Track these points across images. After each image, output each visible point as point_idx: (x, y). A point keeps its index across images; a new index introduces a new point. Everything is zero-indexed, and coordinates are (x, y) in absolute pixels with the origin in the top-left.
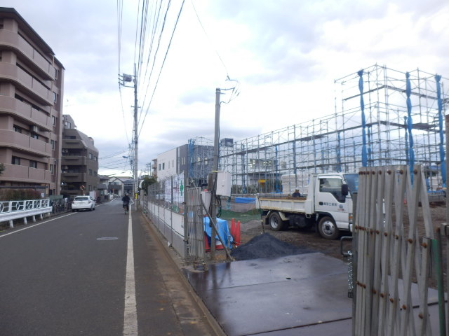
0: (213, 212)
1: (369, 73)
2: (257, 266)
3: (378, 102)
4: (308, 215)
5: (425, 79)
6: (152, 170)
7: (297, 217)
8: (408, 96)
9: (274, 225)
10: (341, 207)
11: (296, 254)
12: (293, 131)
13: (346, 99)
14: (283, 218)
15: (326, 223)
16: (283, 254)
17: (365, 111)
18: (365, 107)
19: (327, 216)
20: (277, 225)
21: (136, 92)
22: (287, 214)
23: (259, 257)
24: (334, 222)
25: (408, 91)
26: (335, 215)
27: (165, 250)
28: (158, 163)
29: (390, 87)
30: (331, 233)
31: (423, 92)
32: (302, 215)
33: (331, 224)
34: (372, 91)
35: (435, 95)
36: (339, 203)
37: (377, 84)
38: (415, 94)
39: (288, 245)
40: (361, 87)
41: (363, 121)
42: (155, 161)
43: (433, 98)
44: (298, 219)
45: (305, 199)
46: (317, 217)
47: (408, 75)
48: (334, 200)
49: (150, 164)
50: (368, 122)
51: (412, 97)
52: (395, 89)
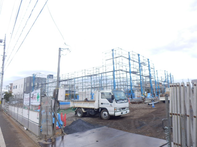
0: (56, 109)
1: (115, 51)
2: (79, 136)
3: (119, 62)
4: (96, 109)
5: (134, 55)
6: (9, 89)
7: (90, 110)
8: (129, 61)
9: (79, 115)
10: (111, 105)
11: (95, 128)
12: (84, 72)
13: (107, 60)
14: (84, 111)
15: (104, 113)
16: (89, 129)
17: (114, 65)
18: (115, 64)
19: (105, 109)
20: (80, 114)
21: (4, 48)
22: (85, 109)
23: (78, 132)
24: (108, 112)
25: (129, 59)
26: (108, 109)
27: (23, 132)
28: (13, 85)
29: (123, 57)
30: (106, 117)
31: (134, 60)
32: (93, 109)
33: (106, 113)
34: (117, 57)
35: (138, 61)
36: (110, 103)
37: (119, 55)
38: (131, 60)
39: (90, 124)
40: (113, 56)
41: (114, 69)
42: (11, 84)
43: (137, 62)
44: (91, 111)
45: (95, 102)
46: (100, 110)
47: (129, 53)
48: (108, 102)
49: (8, 86)
50: (115, 70)
51: (130, 61)
52: (125, 57)
